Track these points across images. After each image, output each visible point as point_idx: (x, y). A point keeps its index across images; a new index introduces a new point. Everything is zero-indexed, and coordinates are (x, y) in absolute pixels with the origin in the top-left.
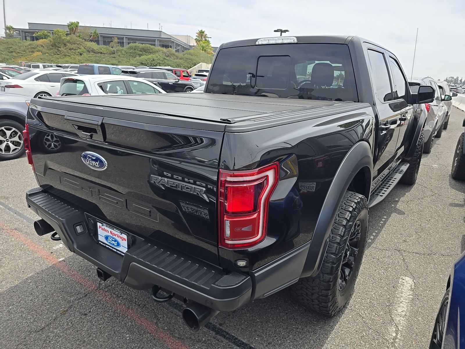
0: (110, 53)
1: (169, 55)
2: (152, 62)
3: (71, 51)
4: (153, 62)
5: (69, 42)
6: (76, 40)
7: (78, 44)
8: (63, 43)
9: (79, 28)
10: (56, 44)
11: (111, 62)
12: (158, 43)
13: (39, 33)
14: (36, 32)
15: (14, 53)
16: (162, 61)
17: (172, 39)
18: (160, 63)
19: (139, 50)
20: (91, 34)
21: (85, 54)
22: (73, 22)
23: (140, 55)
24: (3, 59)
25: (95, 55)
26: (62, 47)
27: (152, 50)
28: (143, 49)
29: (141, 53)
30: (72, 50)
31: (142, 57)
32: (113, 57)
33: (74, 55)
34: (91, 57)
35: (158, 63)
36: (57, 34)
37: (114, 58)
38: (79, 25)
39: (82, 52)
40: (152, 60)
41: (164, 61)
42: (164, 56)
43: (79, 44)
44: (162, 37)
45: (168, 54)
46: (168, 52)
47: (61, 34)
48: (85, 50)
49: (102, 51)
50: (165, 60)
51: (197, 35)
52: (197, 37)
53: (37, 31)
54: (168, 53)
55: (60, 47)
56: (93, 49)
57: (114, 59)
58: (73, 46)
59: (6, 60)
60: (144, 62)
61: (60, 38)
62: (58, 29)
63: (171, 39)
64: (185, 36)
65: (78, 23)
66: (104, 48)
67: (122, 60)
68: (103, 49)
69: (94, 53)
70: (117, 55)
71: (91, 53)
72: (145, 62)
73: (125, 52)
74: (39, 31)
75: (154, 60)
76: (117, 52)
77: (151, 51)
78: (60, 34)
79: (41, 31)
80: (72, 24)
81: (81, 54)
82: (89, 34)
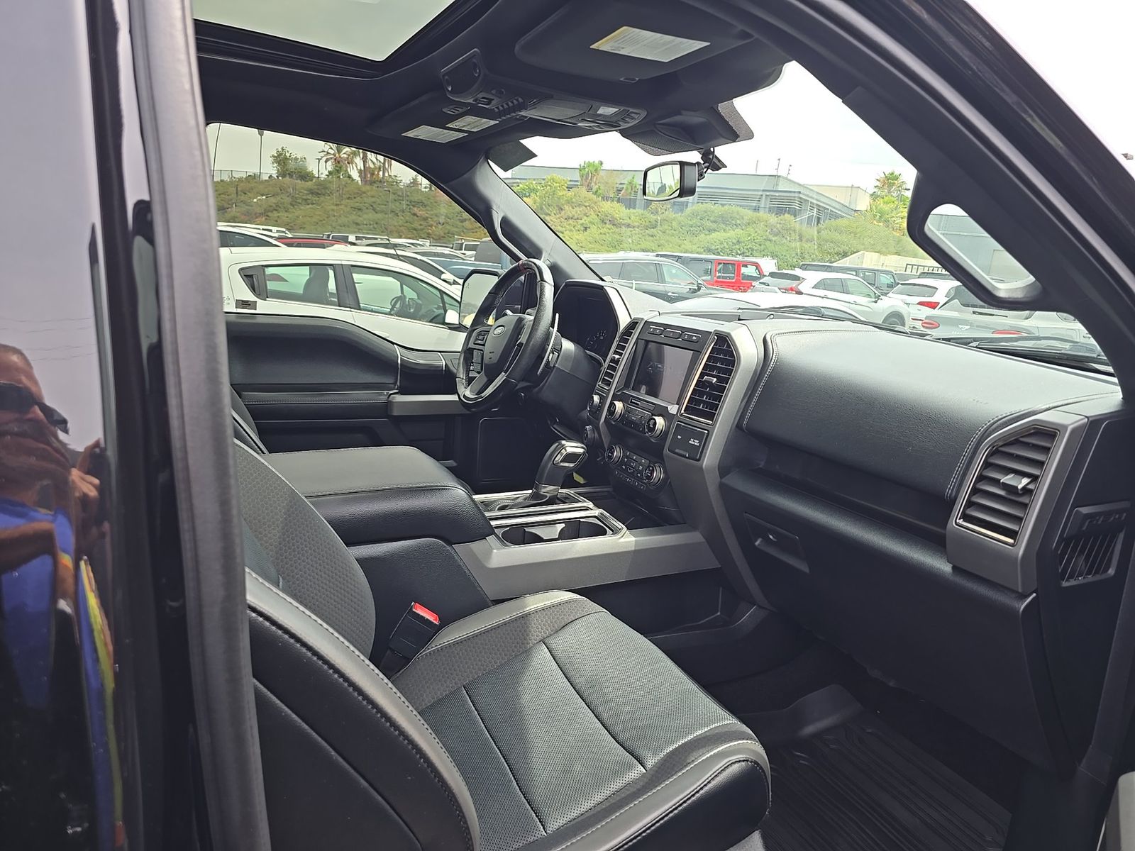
0: (647, 226)
1: (781, 231)
2: (734, 247)
3: (568, 223)
4: (737, 247)
5: (569, 202)
6: (585, 198)
7: (586, 207)
8: (557, 206)
9: (602, 173)
10: (544, 207)
11: (643, 246)
12: (765, 204)
13: (521, 185)
14: (515, 185)
15: (467, 222)
16: (760, 245)
17: (803, 194)
18: (753, 250)
19: (711, 219)
20: (621, 186)
21: (593, 229)
22: (591, 161)
23: (711, 231)
24: (445, 234)
25: (614, 229)
26: (553, 215)
27: (743, 218)
28: (722, 216)
29: (714, 226)
30: (571, 221)
31: (714, 235)
32: (649, 235)
33: (571, 230)
34: (604, 234)
35: (747, 249)
36: (550, 186)
37: (652, 236)
38: (602, 168)
39: (591, 222)
40: (734, 241)
41: (765, 245)
42: (768, 233)
43: (589, 206)
44: (779, 190)
45: (777, 229)
46: (780, 223)
47: (558, 184)
48: (597, 220)
49: (629, 221)
50: (768, 243)
51: (878, 184)
52: (876, 190)
53: (518, 181)
54: (778, 225)
55: (550, 213)
56: (612, 217)
57: (651, 238)
58: (576, 212)
59: (450, 235)
60: (713, 247)
61: (554, 194)
62: (554, 175)
63: (800, 192)
64: (847, 187)
65: (601, 163)
66: (637, 214)
67: (667, 241)
68: (633, 217)
69: (613, 225)
70: (660, 230)
71: (607, 226)
72: (717, 247)
73: (680, 223)
74: (522, 181)
75: (739, 242)
76: (661, 225)
77: (738, 222)
78: (555, 184)
79: (524, 181)
80: (589, 164)
81: (586, 229)
82: (617, 185)
